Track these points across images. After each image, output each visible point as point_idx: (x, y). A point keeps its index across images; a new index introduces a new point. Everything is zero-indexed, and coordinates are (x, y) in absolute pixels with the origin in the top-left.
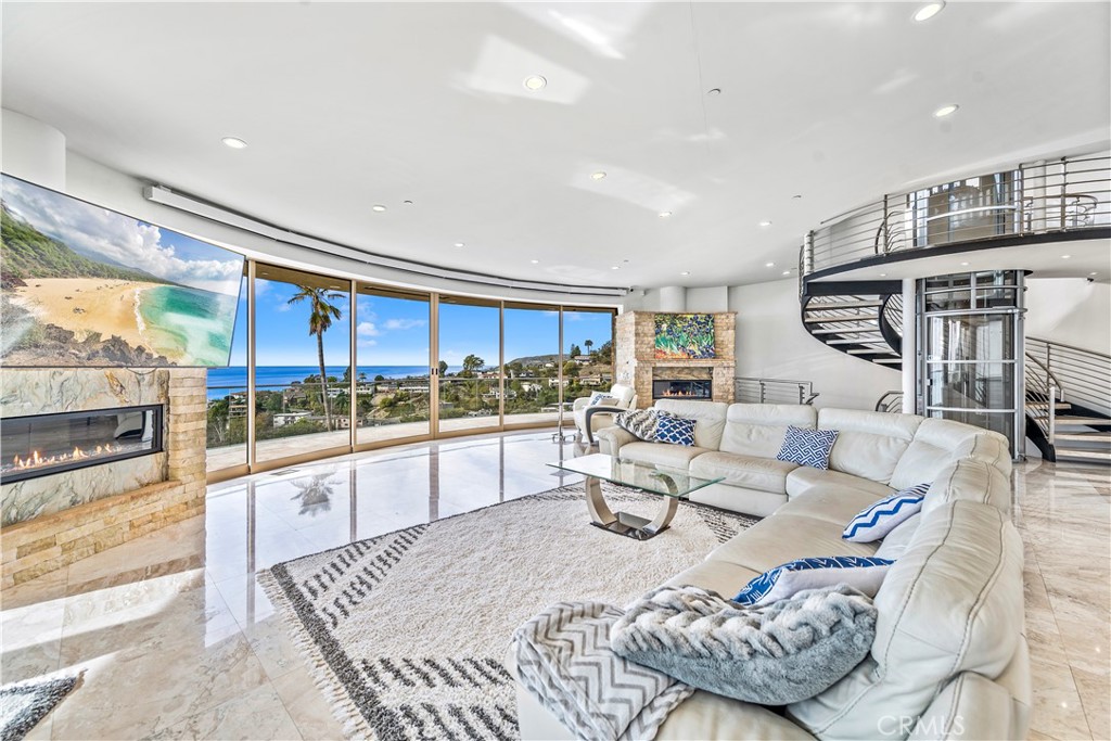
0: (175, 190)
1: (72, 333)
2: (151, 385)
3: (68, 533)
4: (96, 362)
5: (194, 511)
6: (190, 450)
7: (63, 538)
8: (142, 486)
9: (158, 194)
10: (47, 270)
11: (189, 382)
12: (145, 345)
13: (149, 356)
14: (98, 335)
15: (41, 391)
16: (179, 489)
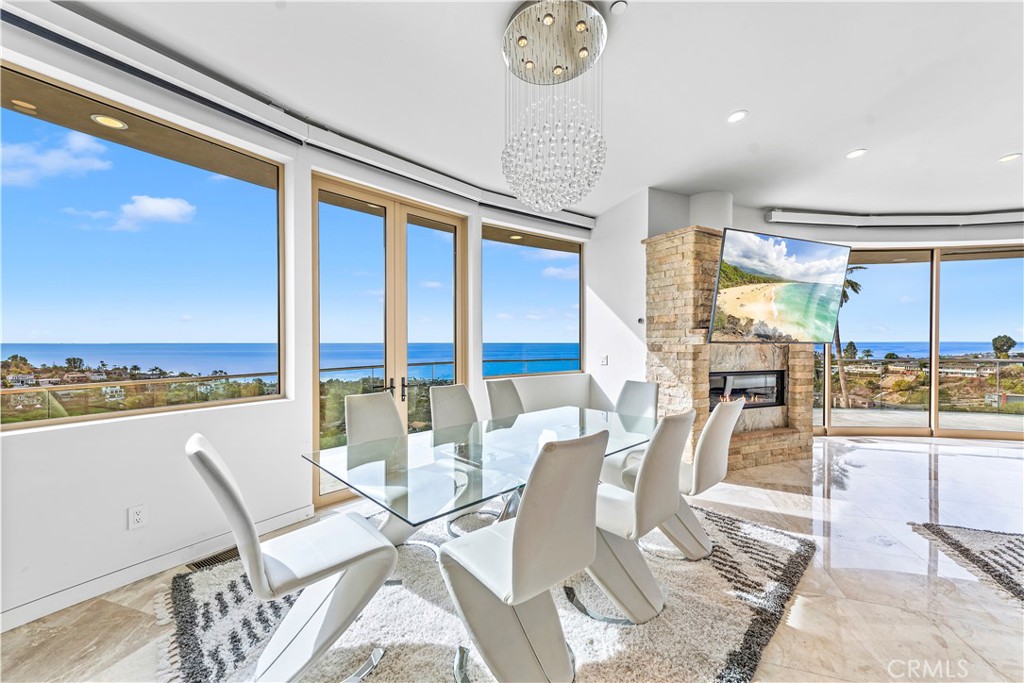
1: (739, 320)
5: (805, 454)
6: (803, 407)
8: (774, 427)
10: (729, 284)
11: (803, 355)
12: (777, 327)
13: (780, 335)
14: (752, 320)
16: (796, 436)
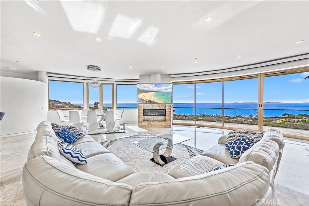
0: (174, 74)
1: (144, 99)
2: (164, 106)
3: (152, 124)
4: (147, 103)
5: (169, 127)
7: (151, 124)
8: (162, 120)
9: (171, 76)
10: (141, 93)
11: (168, 106)
12: (154, 100)
13: (155, 102)
14: (147, 99)
15: (150, 106)
